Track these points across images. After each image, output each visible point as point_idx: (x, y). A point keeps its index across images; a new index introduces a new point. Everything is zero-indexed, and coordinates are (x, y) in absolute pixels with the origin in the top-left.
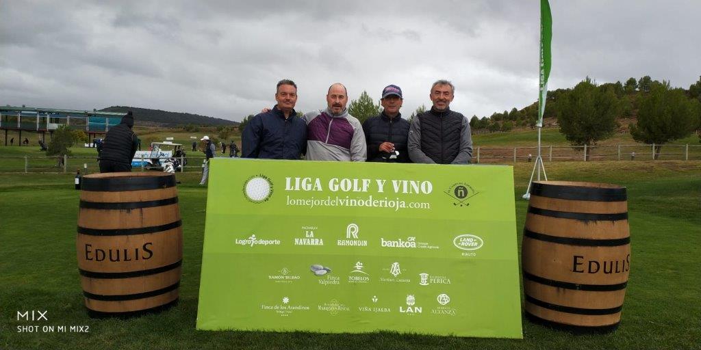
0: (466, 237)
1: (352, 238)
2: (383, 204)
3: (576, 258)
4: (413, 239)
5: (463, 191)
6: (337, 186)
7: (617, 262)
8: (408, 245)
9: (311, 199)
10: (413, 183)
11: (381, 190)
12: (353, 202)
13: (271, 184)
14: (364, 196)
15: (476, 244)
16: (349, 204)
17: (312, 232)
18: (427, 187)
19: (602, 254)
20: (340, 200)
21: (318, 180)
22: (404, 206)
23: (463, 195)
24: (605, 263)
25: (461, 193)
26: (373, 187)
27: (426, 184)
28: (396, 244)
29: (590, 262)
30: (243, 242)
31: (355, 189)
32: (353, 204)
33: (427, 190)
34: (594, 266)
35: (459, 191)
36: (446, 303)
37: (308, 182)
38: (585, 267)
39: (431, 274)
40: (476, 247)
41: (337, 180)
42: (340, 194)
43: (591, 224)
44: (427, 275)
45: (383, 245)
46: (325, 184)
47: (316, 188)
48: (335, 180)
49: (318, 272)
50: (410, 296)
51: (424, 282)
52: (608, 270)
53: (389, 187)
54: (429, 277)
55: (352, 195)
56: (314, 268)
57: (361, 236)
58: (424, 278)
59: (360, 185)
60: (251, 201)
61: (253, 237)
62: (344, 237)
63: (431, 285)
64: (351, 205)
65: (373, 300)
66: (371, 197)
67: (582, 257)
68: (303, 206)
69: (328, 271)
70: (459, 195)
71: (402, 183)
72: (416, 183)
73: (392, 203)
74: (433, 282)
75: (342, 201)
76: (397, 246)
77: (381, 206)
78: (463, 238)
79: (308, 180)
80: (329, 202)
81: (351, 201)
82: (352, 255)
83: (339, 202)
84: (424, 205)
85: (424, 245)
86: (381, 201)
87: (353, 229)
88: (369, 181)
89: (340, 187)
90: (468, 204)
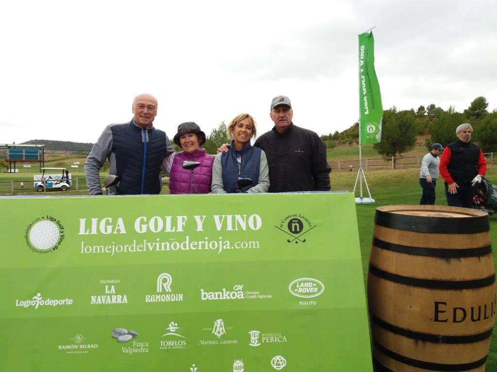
0: (304, 282)
1: (164, 292)
2: (203, 245)
3: (437, 304)
4: (240, 287)
5: (297, 225)
6: (144, 227)
7: (486, 306)
8: (234, 295)
9: (112, 245)
10: (238, 217)
11: (200, 228)
12: (166, 245)
13: (61, 227)
14: (179, 237)
15: (316, 289)
16: (160, 248)
17: (113, 287)
18: (255, 222)
19: (468, 298)
20: (149, 244)
21: (120, 221)
22: (229, 248)
23: (298, 230)
24: (472, 308)
25: (295, 226)
26: (190, 225)
27: (255, 219)
28: (219, 296)
29: (455, 309)
30: (25, 304)
31: (168, 229)
32: (165, 247)
33: (255, 225)
34: (460, 314)
35: (293, 225)
36: (282, 367)
37: (107, 223)
38: (449, 315)
39: (263, 331)
40: (315, 293)
41: (145, 218)
42: (150, 236)
43: (454, 262)
44: (257, 332)
45: (203, 299)
46: (129, 225)
47: (119, 230)
48: (142, 220)
49: (121, 338)
50: (238, 361)
51: (254, 342)
52: (476, 317)
53: (209, 224)
54: (260, 335)
55: (164, 236)
56: (116, 333)
57: (175, 289)
58: (254, 337)
59: (174, 223)
60: (34, 250)
61: (38, 297)
62: (153, 291)
63: (264, 346)
64: (163, 249)
65: (192, 369)
66: (187, 237)
67: (445, 303)
68: (101, 253)
69: (134, 335)
70: (293, 230)
71: (226, 218)
72: (243, 218)
73: (213, 244)
74: (265, 341)
75: (152, 245)
76: (221, 298)
77: (200, 248)
78: (300, 283)
79: (108, 221)
80: (135, 248)
81: (163, 244)
82: (165, 314)
83: (147, 245)
84: (252, 244)
85: (254, 295)
86: (200, 243)
87: (165, 280)
88: (186, 217)
89: (148, 227)
90: (304, 241)
